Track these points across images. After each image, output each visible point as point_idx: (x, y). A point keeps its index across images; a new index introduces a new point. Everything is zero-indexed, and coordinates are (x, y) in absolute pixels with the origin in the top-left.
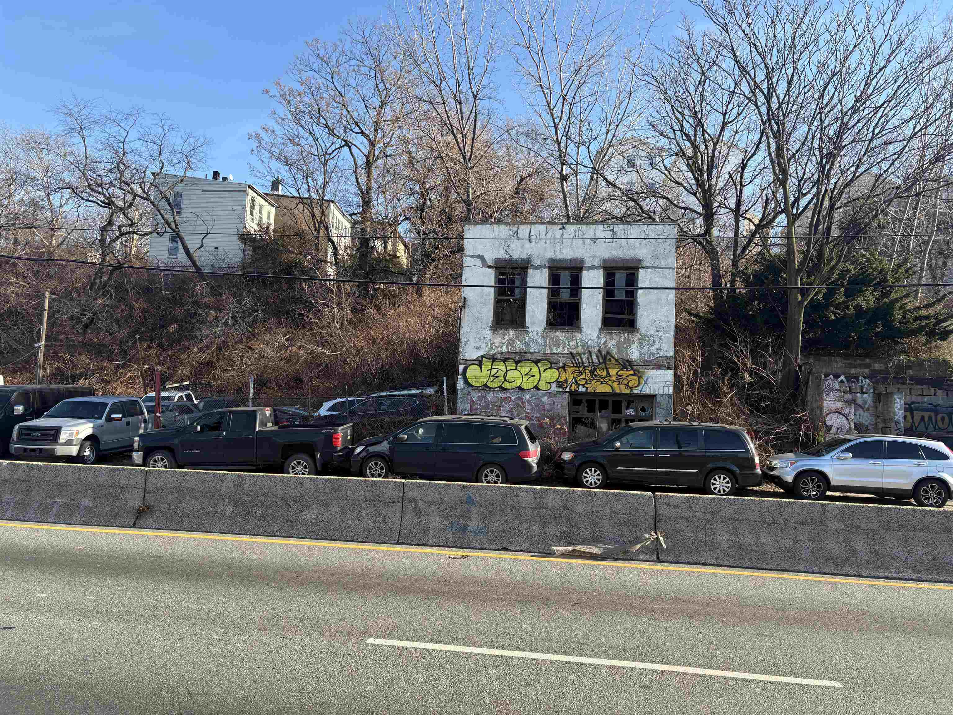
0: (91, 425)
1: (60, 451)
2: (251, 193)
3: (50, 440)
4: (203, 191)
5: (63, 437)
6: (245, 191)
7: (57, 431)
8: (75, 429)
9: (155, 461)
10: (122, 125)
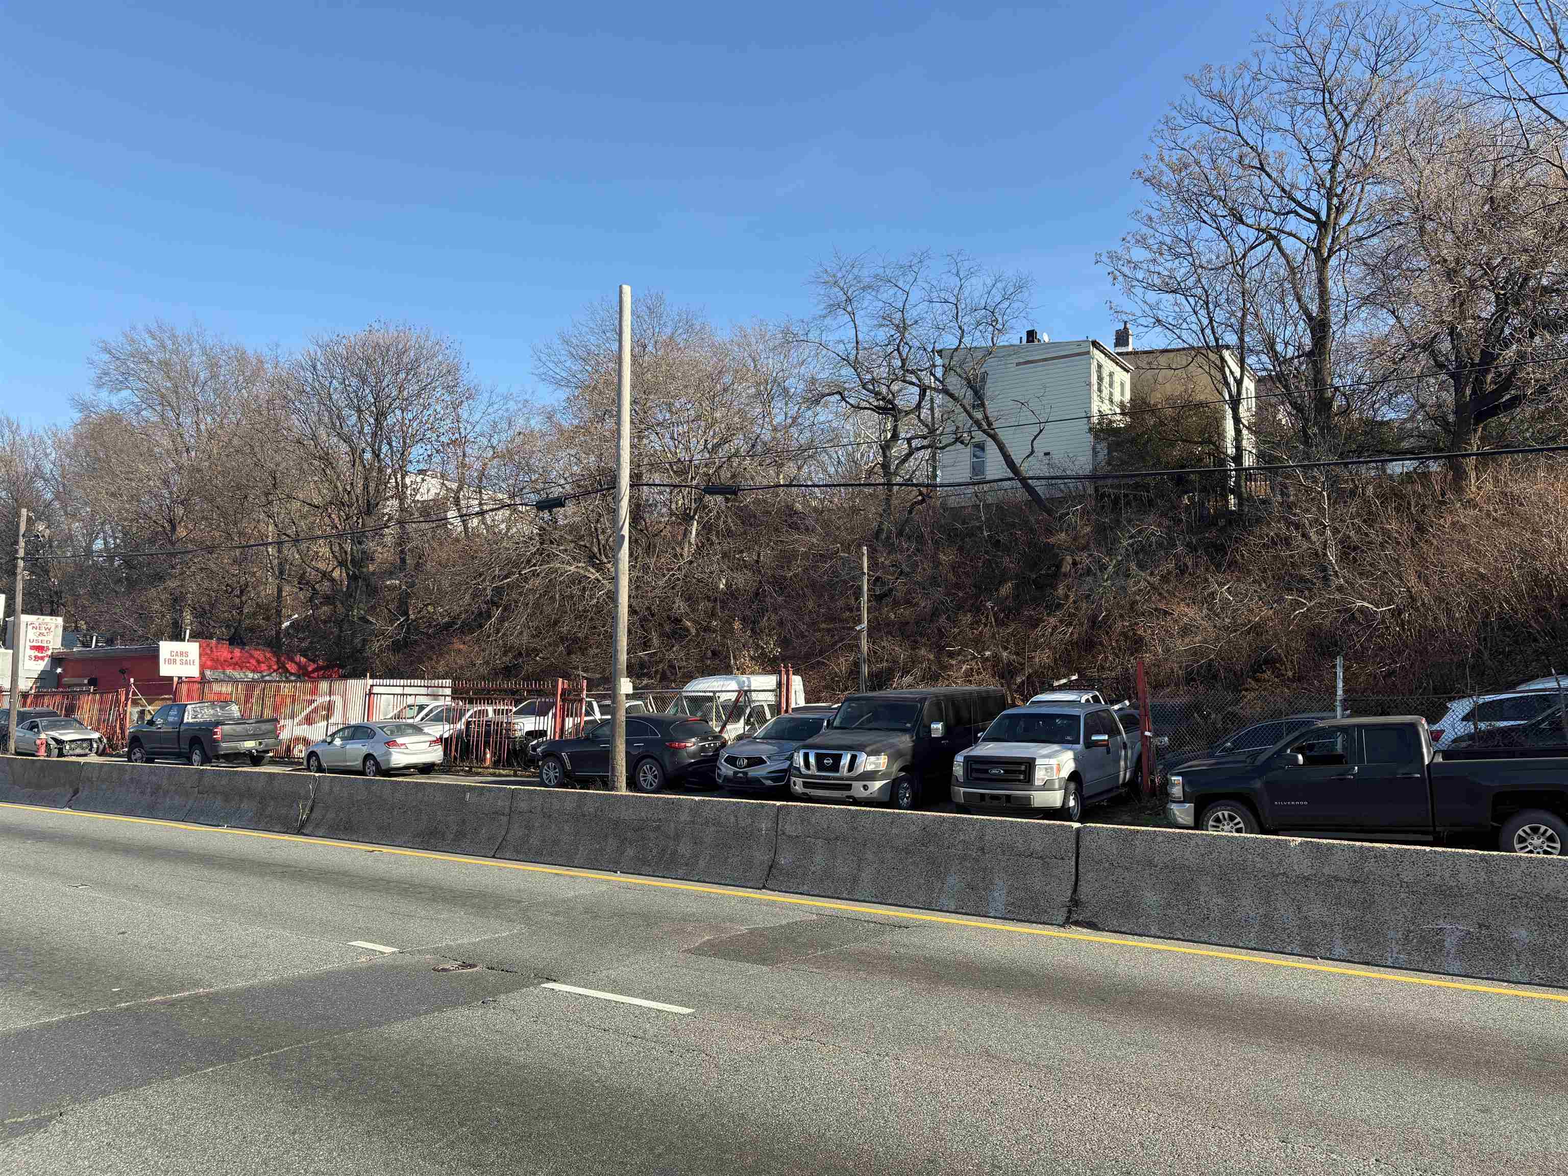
0: (1070, 755)
1: (1040, 799)
2: (1097, 353)
3: (1020, 781)
4: (1018, 364)
5: (1040, 775)
6: (1088, 353)
7: (1029, 765)
8: (1053, 761)
9: (1218, 820)
10: (900, 284)
